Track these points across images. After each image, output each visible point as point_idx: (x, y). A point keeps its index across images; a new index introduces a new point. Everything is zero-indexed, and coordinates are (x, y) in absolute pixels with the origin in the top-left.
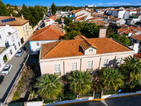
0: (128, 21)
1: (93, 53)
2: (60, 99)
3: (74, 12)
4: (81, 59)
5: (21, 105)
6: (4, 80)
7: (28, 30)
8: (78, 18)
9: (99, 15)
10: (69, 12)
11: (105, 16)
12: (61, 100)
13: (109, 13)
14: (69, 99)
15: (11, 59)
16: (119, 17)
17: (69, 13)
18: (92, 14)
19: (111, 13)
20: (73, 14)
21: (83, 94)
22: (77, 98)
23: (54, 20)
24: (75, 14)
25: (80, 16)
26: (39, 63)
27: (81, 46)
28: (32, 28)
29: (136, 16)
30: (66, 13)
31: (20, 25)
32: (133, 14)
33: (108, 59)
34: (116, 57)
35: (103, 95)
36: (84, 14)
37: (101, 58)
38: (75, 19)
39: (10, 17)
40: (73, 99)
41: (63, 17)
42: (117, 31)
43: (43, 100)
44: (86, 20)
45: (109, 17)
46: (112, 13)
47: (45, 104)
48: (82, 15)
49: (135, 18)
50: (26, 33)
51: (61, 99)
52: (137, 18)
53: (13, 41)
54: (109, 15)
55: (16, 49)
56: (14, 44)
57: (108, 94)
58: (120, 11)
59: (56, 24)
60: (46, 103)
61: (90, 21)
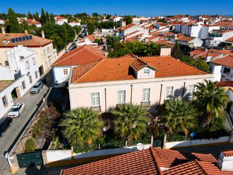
0: (206, 41)
1: (150, 77)
2: (98, 146)
3: (122, 28)
4: (131, 86)
5: (38, 156)
6: (11, 124)
7: (50, 55)
8: (128, 37)
9: (161, 32)
10: (115, 29)
11: (171, 34)
12: (100, 148)
13: (176, 30)
14: (113, 147)
15: (23, 96)
16: (192, 36)
17: (115, 31)
18: (151, 31)
19: (179, 30)
20: (120, 32)
21: (134, 140)
22: (125, 145)
23: (91, 41)
24: (123, 31)
25: (131, 34)
26: (68, 90)
27: (132, 66)
28: (57, 52)
29: (219, 33)
30: (110, 32)
31: (39, 46)
32: (214, 30)
33: (173, 87)
34: (185, 83)
35: (167, 142)
36: (137, 31)
37: (162, 85)
38: (124, 39)
39: (24, 34)
40: (118, 147)
41: (105, 36)
42: (189, 54)
43: (72, 148)
44: (141, 40)
45: (176, 36)
46: (181, 30)
47: (75, 154)
48: (134, 33)
49: (217, 36)
50: (47, 59)
51: (101, 146)
52: (221, 36)
53: (28, 69)
54: (177, 33)
55: (31, 82)
56: (29, 73)
57: (175, 140)
58: (193, 27)
59: (93, 45)
60: (77, 153)
61: (147, 40)
